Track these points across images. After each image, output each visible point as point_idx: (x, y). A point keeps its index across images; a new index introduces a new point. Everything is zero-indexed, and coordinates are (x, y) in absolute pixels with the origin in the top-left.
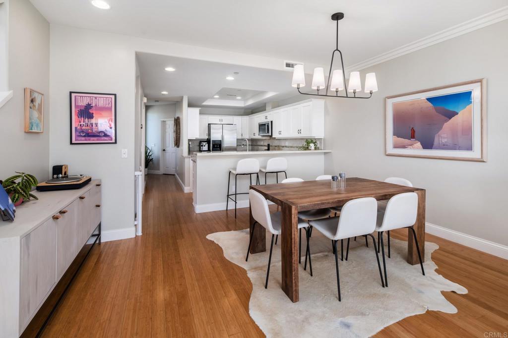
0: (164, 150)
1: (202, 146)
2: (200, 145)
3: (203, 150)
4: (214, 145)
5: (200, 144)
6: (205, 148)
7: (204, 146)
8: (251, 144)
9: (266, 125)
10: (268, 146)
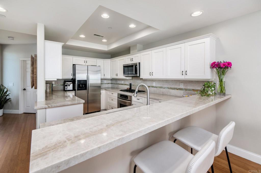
0: (25, 89)
1: (67, 86)
2: (64, 85)
3: (68, 89)
4: (79, 86)
5: (64, 83)
6: (70, 87)
7: (69, 86)
8: (111, 83)
9: (134, 67)
10: (131, 85)
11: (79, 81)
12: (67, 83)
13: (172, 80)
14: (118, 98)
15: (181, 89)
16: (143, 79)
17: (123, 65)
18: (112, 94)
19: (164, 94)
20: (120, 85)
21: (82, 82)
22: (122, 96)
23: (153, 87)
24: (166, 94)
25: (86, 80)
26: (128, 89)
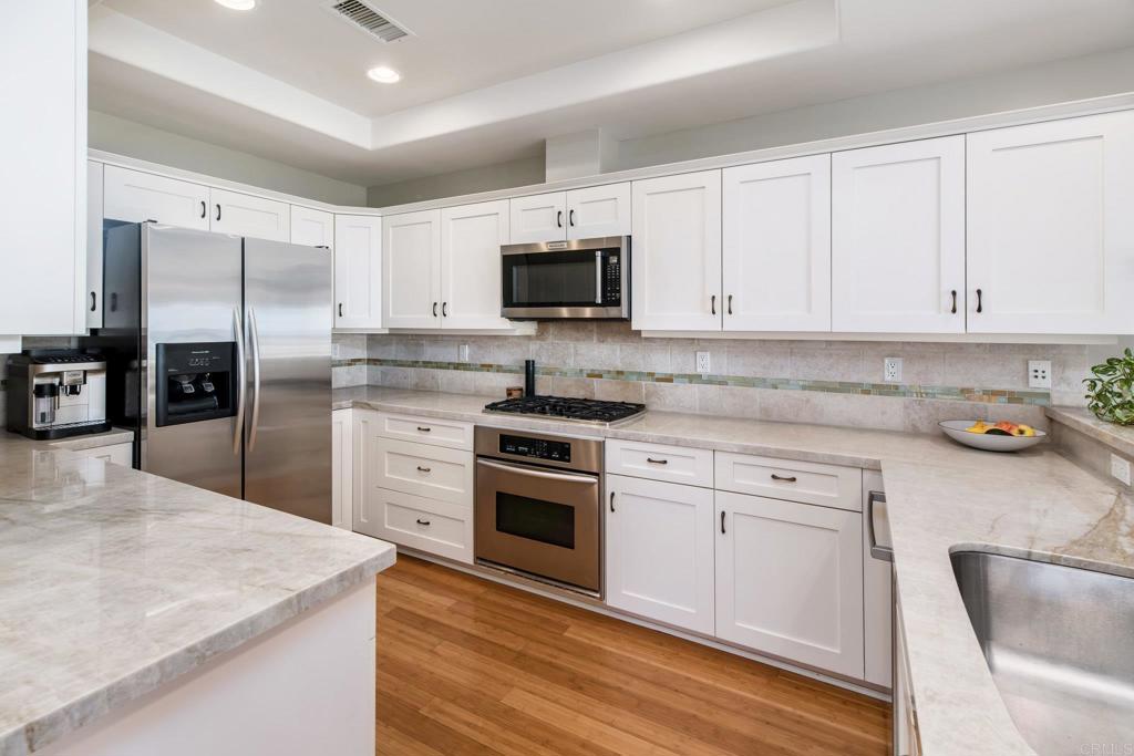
1: (48, 391)
2: (24, 390)
3: (64, 420)
4: (172, 387)
5: (22, 374)
7: (74, 390)
8: (370, 361)
9: (599, 260)
10: (529, 369)
11: (170, 351)
12: (49, 368)
13: (829, 343)
14: (478, 456)
15: (889, 386)
16: (643, 335)
17: (502, 247)
18: (425, 435)
19: (774, 418)
20: (440, 373)
21: (198, 363)
22: (511, 444)
23: (694, 378)
24: (791, 417)
25: (229, 339)
26: (516, 395)
